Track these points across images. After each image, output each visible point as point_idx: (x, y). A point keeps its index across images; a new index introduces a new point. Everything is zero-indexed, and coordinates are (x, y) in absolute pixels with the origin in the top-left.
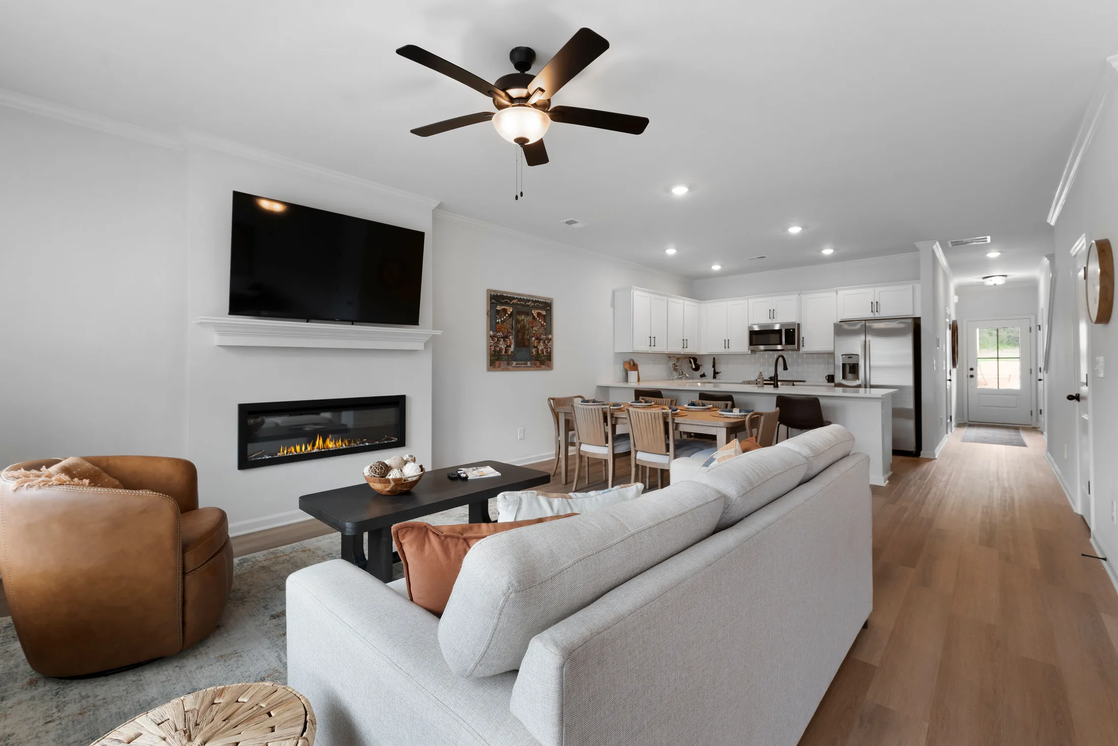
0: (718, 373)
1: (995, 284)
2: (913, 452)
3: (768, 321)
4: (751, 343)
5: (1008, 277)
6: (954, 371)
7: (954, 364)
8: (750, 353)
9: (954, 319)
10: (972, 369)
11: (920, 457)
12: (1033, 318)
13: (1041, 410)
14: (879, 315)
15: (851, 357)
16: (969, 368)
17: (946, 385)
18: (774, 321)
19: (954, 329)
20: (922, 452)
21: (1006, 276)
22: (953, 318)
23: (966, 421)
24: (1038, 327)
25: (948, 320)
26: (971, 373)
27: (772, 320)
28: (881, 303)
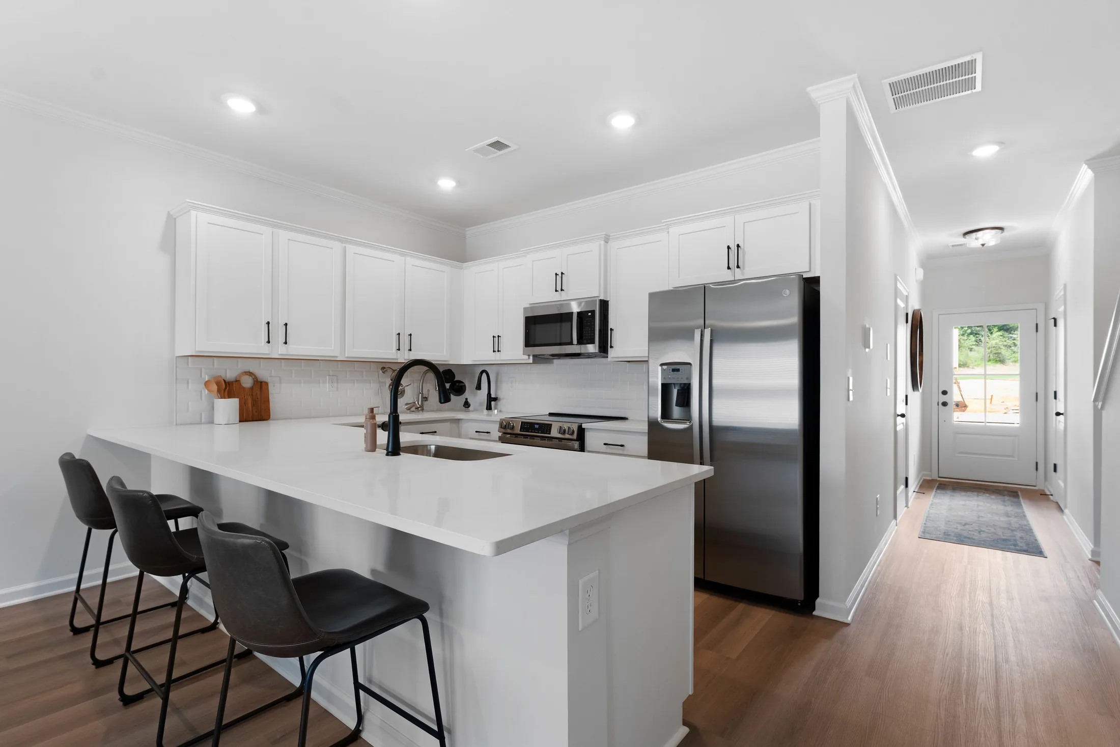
0: (495, 399)
1: (983, 245)
2: (797, 601)
3: (557, 297)
4: (529, 342)
5: (1005, 234)
6: (916, 397)
7: (915, 386)
8: (531, 361)
9: (917, 307)
10: (945, 393)
11: (814, 613)
12: (1041, 307)
13: (1055, 465)
14: (743, 274)
15: (678, 370)
16: (941, 391)
17: (895, 425)
18: (563, 296)
19: (917, 325)
20: (818, 601)
21: (1001, 229)
22: (915, 304)
23: (935, 477)
24: (1053, 320)
25: (901, 304)
26: (944, 398)
27: (561, 295)
28: (746, 248)
